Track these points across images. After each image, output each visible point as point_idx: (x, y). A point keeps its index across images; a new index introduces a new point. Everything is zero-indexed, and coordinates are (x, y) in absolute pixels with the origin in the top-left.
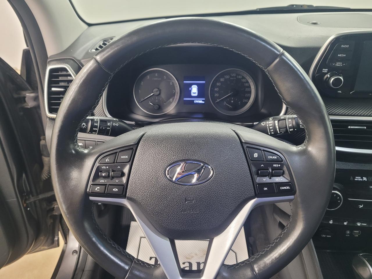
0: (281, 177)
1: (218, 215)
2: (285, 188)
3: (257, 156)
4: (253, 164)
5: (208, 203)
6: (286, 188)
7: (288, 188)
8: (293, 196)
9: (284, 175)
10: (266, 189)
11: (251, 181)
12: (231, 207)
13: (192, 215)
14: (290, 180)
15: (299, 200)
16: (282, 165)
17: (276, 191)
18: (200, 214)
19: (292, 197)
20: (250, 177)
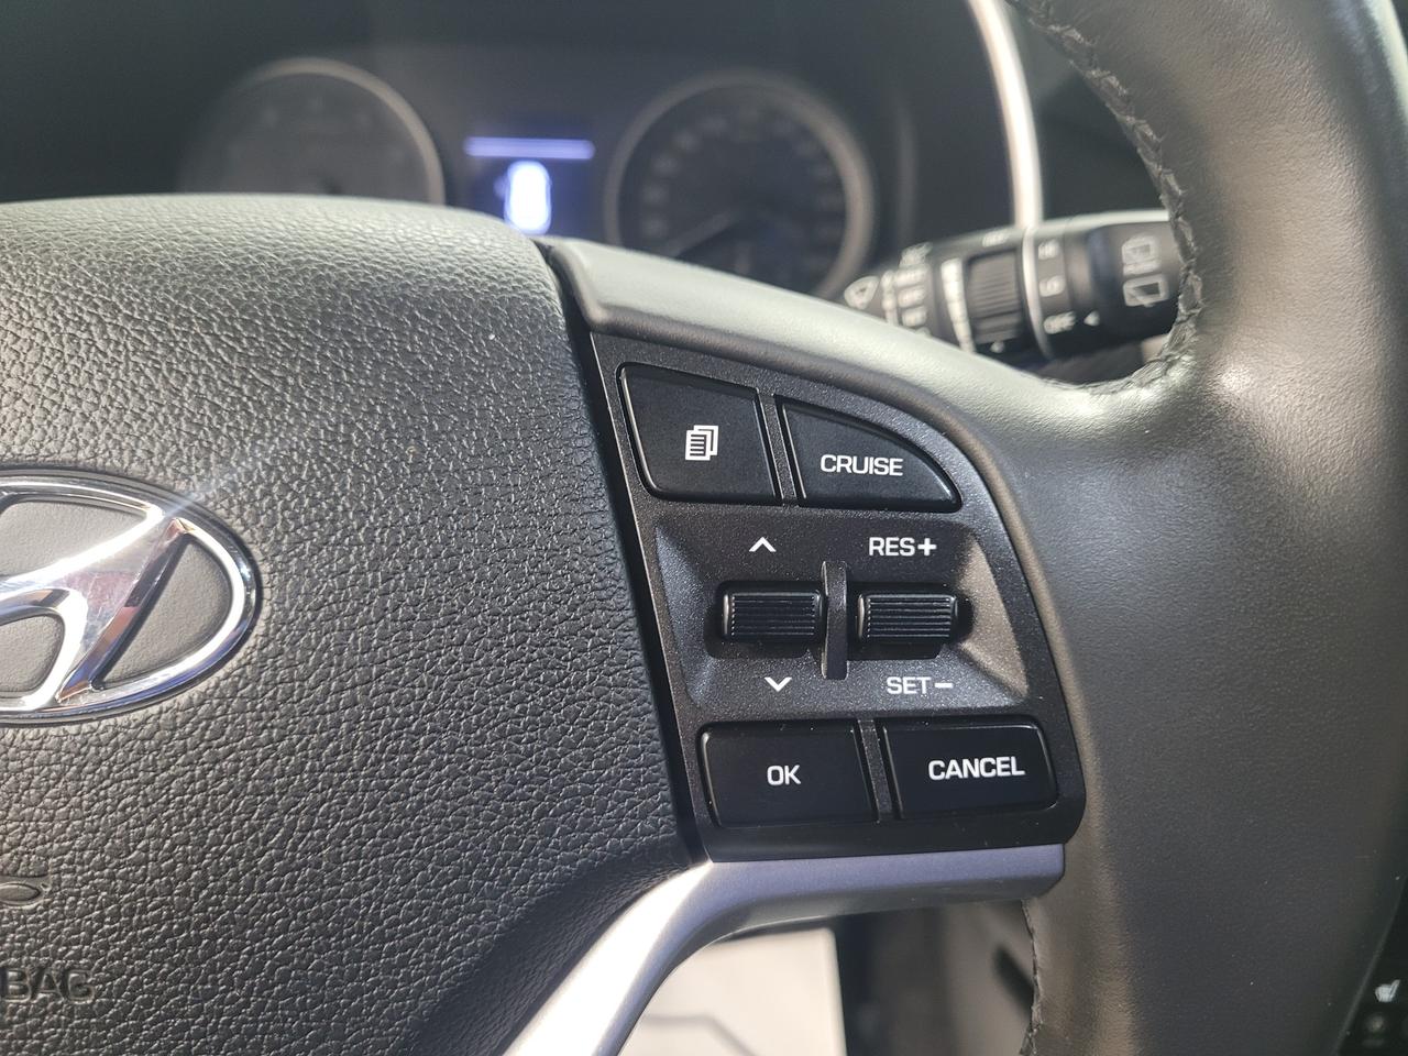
0: (943, 661)
1: (302, 1032)
2: (977, 769)
3: (712, 452)
4: (669, 527)
5: (188, 911)
6: (989, 767)
7: (1005, 767)
8: (1055, 849)
9: (968, 646)
10: (788, 775)
11: (645, 692)
12: (429, 947)
13: (34, 1029)
14: (1020, 683)
15: (1105, 886)
16: (954, 544)
17: (883, 803)
18: (118, 1018)
19: (1040, 858)
20: (639, 658)
